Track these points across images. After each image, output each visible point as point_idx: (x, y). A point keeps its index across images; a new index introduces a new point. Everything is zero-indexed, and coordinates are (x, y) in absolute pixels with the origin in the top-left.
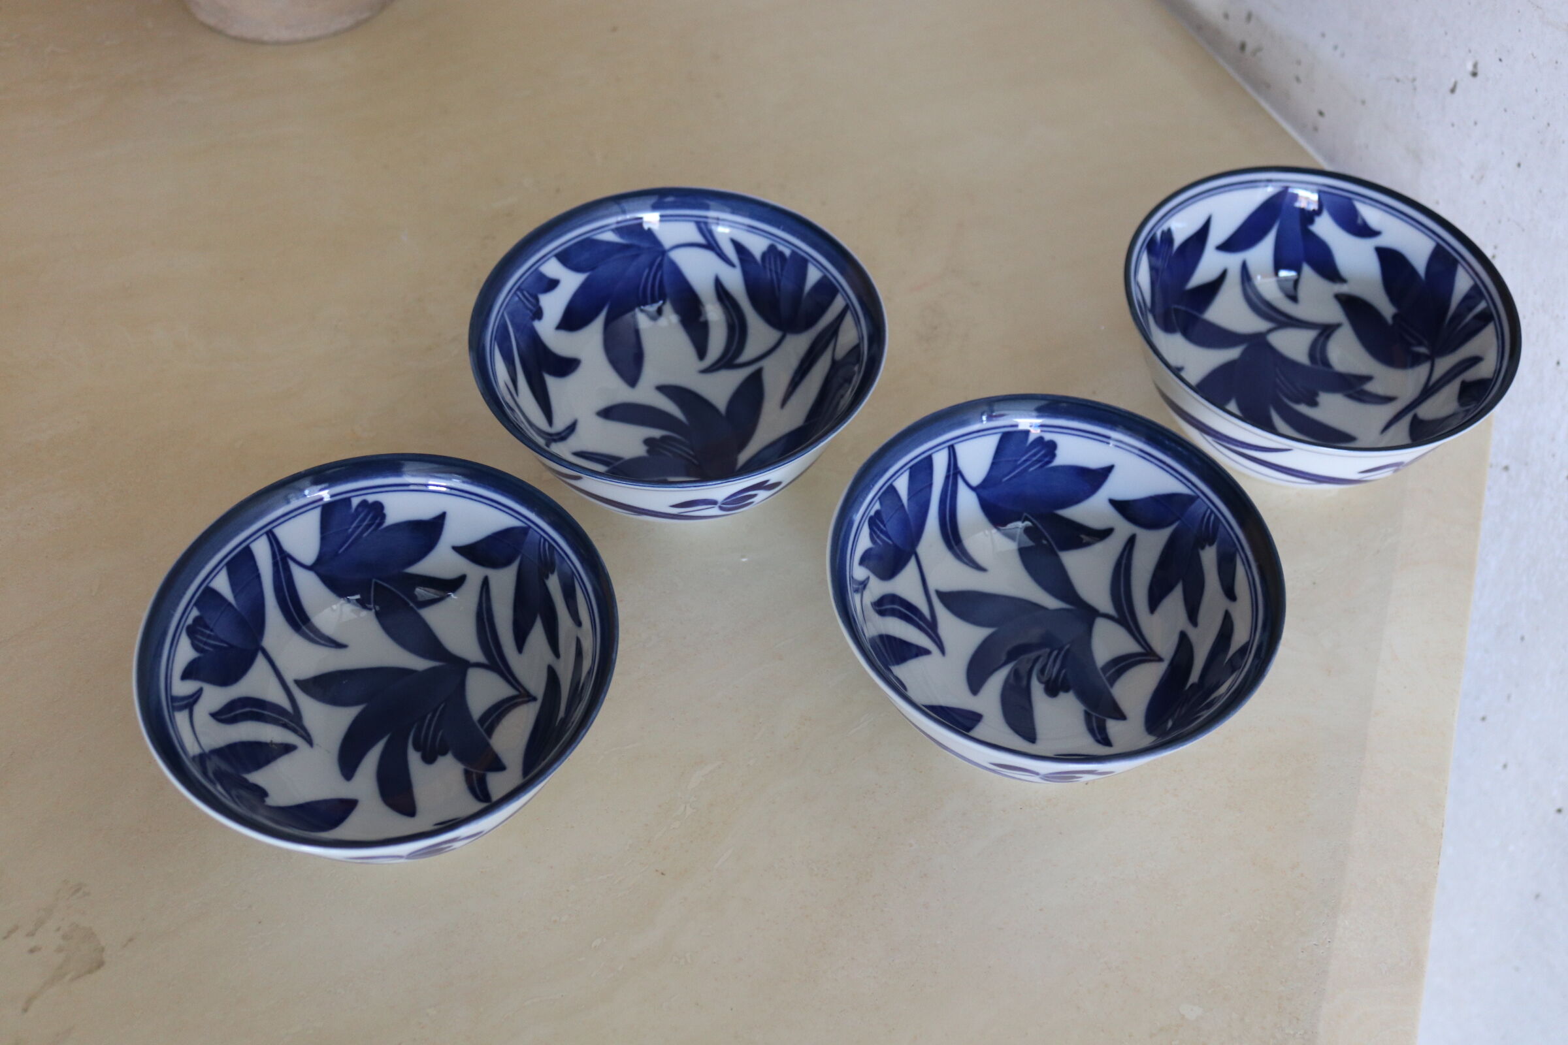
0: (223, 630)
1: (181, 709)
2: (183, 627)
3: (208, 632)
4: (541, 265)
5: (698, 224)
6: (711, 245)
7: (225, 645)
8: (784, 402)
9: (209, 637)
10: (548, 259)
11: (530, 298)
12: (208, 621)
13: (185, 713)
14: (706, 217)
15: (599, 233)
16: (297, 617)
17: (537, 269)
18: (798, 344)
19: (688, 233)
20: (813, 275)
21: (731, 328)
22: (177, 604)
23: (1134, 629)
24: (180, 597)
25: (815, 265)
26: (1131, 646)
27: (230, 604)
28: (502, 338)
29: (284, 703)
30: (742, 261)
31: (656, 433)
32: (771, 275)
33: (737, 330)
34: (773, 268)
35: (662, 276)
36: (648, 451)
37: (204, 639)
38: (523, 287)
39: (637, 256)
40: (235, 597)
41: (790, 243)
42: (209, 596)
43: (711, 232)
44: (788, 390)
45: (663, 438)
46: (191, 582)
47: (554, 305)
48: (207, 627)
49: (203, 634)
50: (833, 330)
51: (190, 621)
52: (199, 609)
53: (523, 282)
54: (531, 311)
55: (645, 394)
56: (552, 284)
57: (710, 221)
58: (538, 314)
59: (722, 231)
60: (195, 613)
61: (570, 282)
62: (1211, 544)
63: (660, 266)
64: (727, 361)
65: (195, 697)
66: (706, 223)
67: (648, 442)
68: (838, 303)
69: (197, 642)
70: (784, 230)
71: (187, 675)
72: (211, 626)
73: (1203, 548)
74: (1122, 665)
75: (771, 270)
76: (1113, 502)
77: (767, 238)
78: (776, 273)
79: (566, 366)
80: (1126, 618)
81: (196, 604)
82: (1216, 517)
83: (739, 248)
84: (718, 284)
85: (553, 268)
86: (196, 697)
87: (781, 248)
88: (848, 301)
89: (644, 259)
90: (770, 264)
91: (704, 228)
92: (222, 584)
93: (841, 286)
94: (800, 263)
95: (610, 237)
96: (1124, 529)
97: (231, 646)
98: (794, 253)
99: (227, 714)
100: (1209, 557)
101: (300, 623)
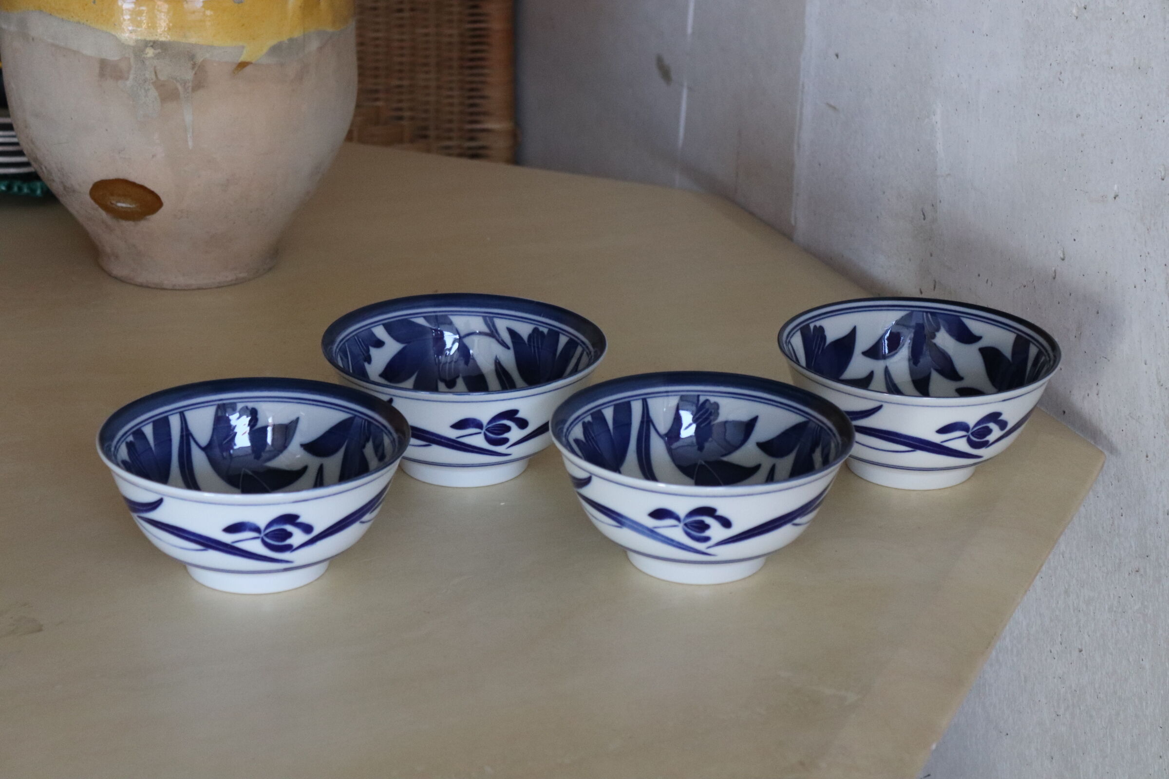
4: (373, 327)
5: (485, 318)
6: (493, 333)
10: (379, 326)
11: (364, 346)
14: (491, 313)
15: (413, 318)
17: (369, 328)
19: (478, 324)
20: (563, 342)
25: (563, 333)
27: (152, 448)
30: (514, 343)
32: (535, 351)
34: (536, 345)
38: (357, 337)
40: (155, 445)
41: (546, 323)
42: (140, 435)
43: (494, 325)
47: (380, 358)
54: (364, 355)
56: (379, 344)
57: (493, 316)
58: (368, 359)
59: (502, 325)
60: (132, 438)
61: (392, 347)
66: (490, 318)
68: (578, 352)
70: (543, 316)
75: (534, 347)
77: (532, 323)
78: (538, 347)
81: (133, 434)
82: (823, 427)
83: (513, 334)
84: (498, 364)
85: (380, 332)
87: (541, 329)
88: (585, 348)
90: (534, 343)
91: (489, 321)
92: (148, 431)
93: (580, 340)
94: (555, 334)
95: (420, 321)
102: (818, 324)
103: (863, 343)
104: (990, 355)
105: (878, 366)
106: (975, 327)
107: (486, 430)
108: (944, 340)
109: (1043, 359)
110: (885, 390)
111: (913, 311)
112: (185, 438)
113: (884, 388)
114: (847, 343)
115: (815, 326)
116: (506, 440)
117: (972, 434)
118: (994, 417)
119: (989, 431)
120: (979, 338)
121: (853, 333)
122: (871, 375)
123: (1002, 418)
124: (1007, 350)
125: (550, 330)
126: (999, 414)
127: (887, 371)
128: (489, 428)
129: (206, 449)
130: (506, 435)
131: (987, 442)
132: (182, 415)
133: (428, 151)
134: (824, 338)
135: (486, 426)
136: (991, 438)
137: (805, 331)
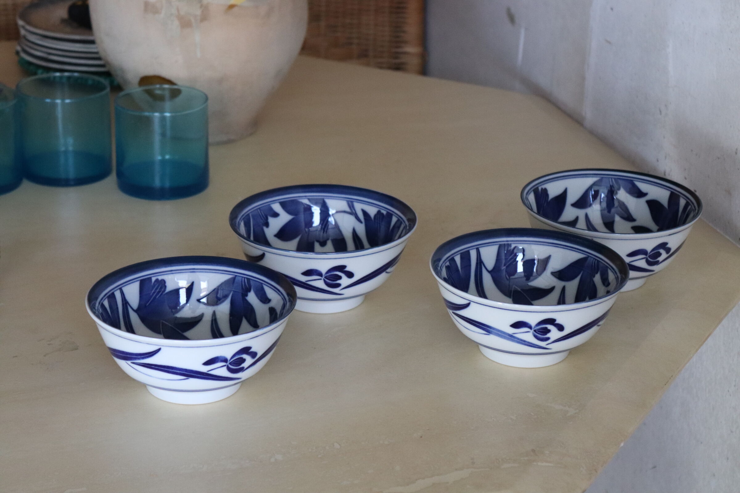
4: (272, 204)
5: (348, 202)
6: (353, 213)
10: (276, 203)
11: (264, 216)
14: (352, 199)
15: (302, 199)
17: (269, 205)
19: (342, 205)
20: (394, 220)
25: (395, 216)
28: (247, 221)
30: (365, 219)
32: (377, 225)
34: (378, 222)
38: (261, 209)
41: (386, 208)
43: (353, 207)
47: (275, 224)
53: (262, 207)
54: (263, 221)
56: (276, 215)
57: (353, 201)
58: (267, 225)
59: (358, 207)
61: (284, 218)
66: (351, 202)
70: (384, 203)
77: (377, 207)
78: (380, 223)
83: (365, 213)
84: (354, 232)
85: (277, 207)
87: (382, 211)
90: (377, 220)
91: (351, 205)
94: (390, 215)
98: (388, 213)
100: (597, 279)
102: (544, 187)
103: (572, 198)
104: (653, 205)
105: (580, 213)
106: (643, 187)
107: (325, 277)
108: (622, 195)
109: (690, 207)
110: (586, 229)
111: (602, 178)
113: (585, 227)
114: (562, 198)
115: (542, 189)
116: (339, 285)
117: (649, 257)
118: (663, 246)
119: (659, 254)
120: (645, 195)
121: (565, 193)
122: (577, 219)
123: (668, 246)
124: (665, 201)
126: (666, 244)
127: (587, 216)
128: (326, 276)
130: (338, 282)
131: (658, 261)
133: (368, 65)
134: (547, 195)
135: (325, 275)
136: (660, 259)
137: (536, 191)
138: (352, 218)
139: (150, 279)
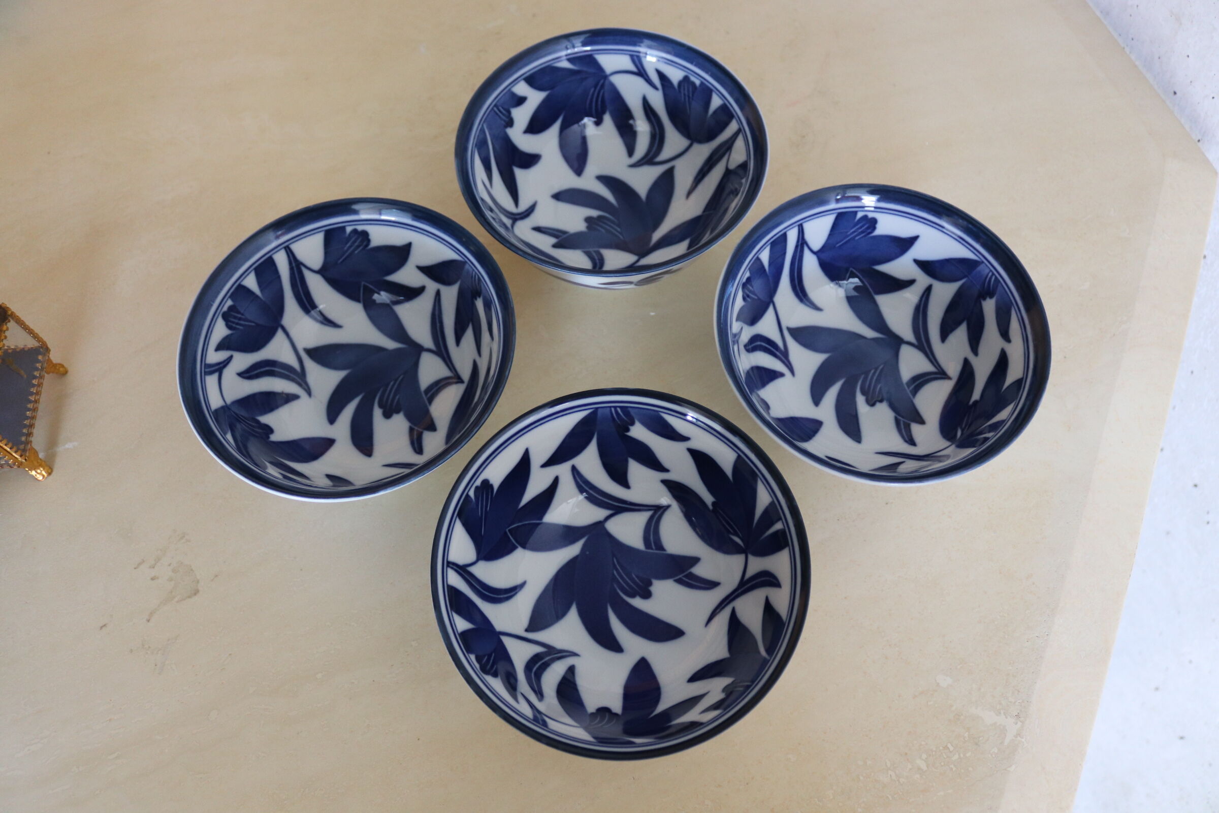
0: (251, 313)
1: (211, 373)
2: (219, 314)
3: (239, 316)
4: (513, 86)
5: (632, 57)
6: (641, 72)
7: (253, 324)
8: (689, 194)
9: (240, 319)
10: (519, 82)
11: (504, 112)
12: (239, 308)
13: (215, 376)
14: (639, 52)
15: (557, 62)
16: (307, 303)
17: (510, 90)
18: (702, 151)
19: (624, 62)
20: (716, 102)
21: (653, 137)
22: (216, 297)
23: (929, 353)
24: (218, 293)
25: (717, 95)
26: (926, 367)
27: (257, 296)
28: (482, 145)
29: (294, 363)
30: (663, 85)
31: (594, 213)
32: (685, 99)
33: (658, 138)
34: (686, 93)
35: (603, 94)
36: (588, 228)
37: (236, 321)
38: (498, 104)
39: (586, 78)
40: (261, 291)
41: (700, 76)
42: (241, 291)
43: (641, 63)
44: (692, 185)
45: (600, 217)
46: (227, 281)
47: (522, 116)
48: (239, 312)
49: (235, 317)
50: (728, 146)
51: (225, 309)
52: (233, 300)
53: (500, 99)
54: (505, 121)
55: (588, 182)
56: (520, 101)
57: (641, 55)
58: (510, 123)
59: (650, 63)
60: (229, 303)
61: (535, 98)
62: (991, 297)
63: (603, 86)
64: (649, 159)
65: (225, 363)
66: (638, 57)
67: (588, 220)
68: (733, 126)
69: (230, 324)
70: (696, 65)
71: (220, 347)
72: (242, 312)
73: (985, 299)
74: (920, 381)
75: (684, 95)
76: (917, 262)
77: (683, 70)
78: (689, 97)
79: (530, 160)
80: (923, 345)
81: (230, 297)
82: (996, 278)
83: (662, 76)
84: (645, 103)
85: (521, 89)
86: (228, 361)
87: (693, 79)
88: (741, 126)
89: (590, 82)
90: (684, 91)
91: (636, 60)
92: (251, 282)
93: (737, 113)
94: (707, 92)
95: (565, 64)
96: (923, 280)
97: (257, 325)
99: (248, 374)
100: (989, 306)
101: (310, 308)
103: (919, 251)
112: (295, 269)
121: (912, 241)
125: (702, 83)
129: (322, 272)
132: (288, 250)
138: (639, 81)
139: (343, 228)
